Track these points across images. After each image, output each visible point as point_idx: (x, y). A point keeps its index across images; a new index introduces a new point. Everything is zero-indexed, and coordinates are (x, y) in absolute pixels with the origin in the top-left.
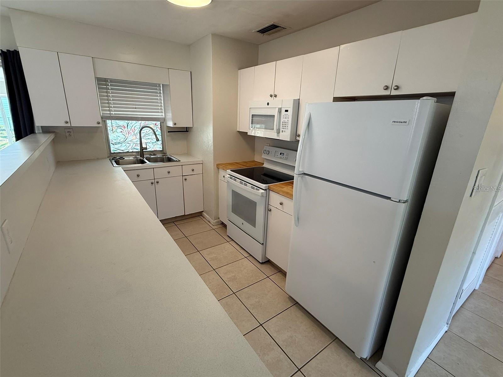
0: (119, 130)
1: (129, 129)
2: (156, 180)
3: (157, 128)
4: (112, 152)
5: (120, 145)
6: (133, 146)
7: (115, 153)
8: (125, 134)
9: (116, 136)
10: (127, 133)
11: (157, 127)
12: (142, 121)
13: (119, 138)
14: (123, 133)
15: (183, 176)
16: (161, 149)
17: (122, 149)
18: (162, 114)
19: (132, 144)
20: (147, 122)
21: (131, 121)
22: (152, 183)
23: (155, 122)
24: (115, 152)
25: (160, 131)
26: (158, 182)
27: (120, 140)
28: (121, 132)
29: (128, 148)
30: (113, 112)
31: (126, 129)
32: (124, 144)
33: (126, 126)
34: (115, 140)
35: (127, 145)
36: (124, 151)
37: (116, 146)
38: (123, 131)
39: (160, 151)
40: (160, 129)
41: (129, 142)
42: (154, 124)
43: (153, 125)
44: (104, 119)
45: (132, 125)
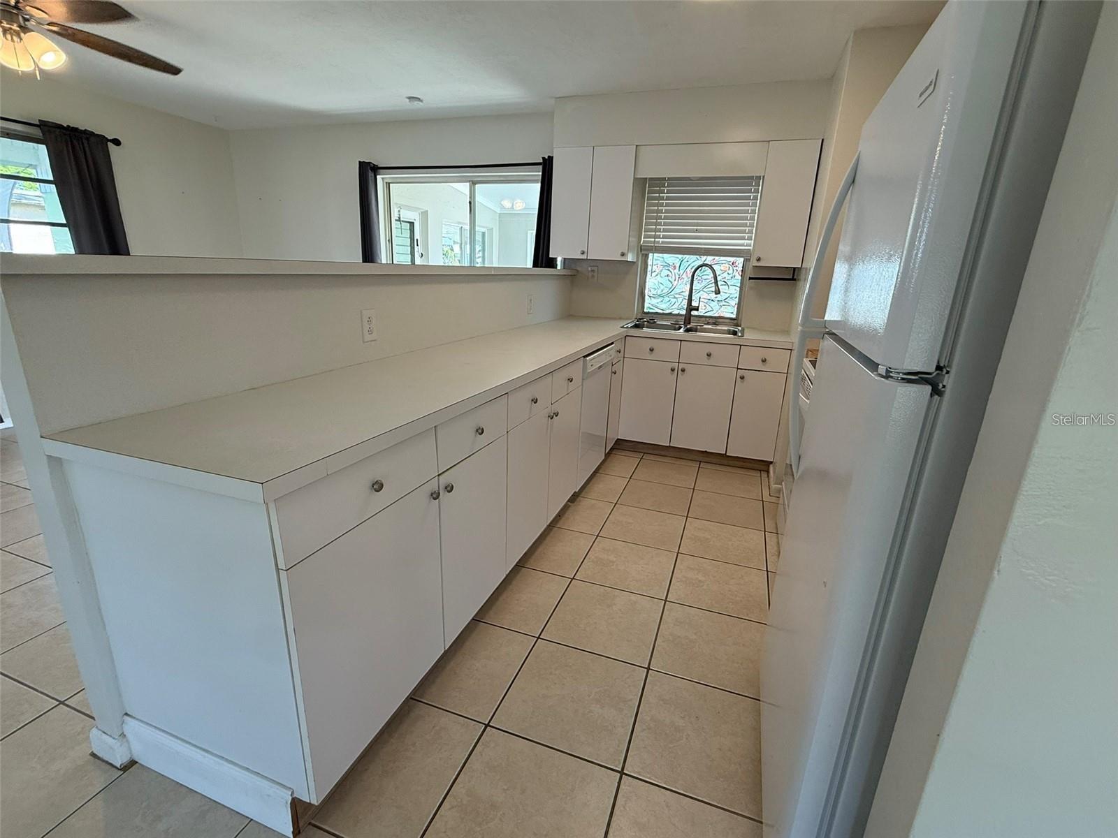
0: (665, 272)
1: (682, 272)
2: (681, 366)
3: (735, 271)
4: (645, 310)
5: (661, 299)
6: (682, 304)
7: (648, 313)
8: (672, 280)
9: (657, 283)
10: (677, 279)
11: (735, 268)
12: (707, 256)
13: (662, 287)
14: (670, 278)
15: (738, 369)
16: (734, 316)
17: (663, 306)
18: (749, 242)
19: (680, 300)
20: (717, 258)
21: (687, 256)
22: (673, 370)
23: (732, 259)
24: (651, 311)
25: (740, 278)
26: (683, 370)
27: (662, 291)
28: (668, 275)
29: (673, 307)
30: (661, 240)
31: (677, 271)
32: (667, 299)
33: (678, 266)
34: (655, 289)
35: (672, 300)
36: (664, 312)
37: (654, 301)
38: (670, 274)
39: (731, 319)
40: (740, 273)
41: (677, 296)
42: (731, 263)
43: (728, 266)
44: (644, 252)
45: (689, 263)
